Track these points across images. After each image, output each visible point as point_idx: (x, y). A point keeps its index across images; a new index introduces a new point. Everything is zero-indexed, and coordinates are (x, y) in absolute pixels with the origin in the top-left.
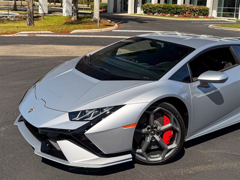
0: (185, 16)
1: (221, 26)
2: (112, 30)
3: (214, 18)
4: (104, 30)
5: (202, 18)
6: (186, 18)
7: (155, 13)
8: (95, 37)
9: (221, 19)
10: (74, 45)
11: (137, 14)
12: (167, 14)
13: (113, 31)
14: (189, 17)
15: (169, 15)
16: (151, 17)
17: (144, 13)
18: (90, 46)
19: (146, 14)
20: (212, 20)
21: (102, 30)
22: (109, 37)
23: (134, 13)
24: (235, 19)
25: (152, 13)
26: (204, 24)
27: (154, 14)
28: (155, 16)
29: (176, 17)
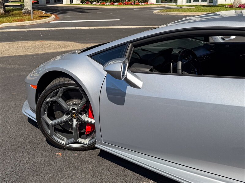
0: (125, 4)
1: (166, 11)
2: (49, 22)
3: (154, 4)
4: (40, 21)
5: (143, 5)
6: (125, 5)
7: (94, 2)
8: (30, 31)
9: (161, 6)
10: (4, 42)
11: (73, 4)
12: (106, 3)
13: (51, 22)
14: (129, 4)
15: (108, 3)
16: (89, 6)
17: (81, 2)
18: (25, 42)
19: (83, 4)
20: (152, 6)
21: (38, 22)
22: (48, 29)
23: (69, 4)
24: (174, 4)
25: (91, 2)
26: (147, 11)
27: (92, 3)
28: (94, 5)
29: (116, 6)
